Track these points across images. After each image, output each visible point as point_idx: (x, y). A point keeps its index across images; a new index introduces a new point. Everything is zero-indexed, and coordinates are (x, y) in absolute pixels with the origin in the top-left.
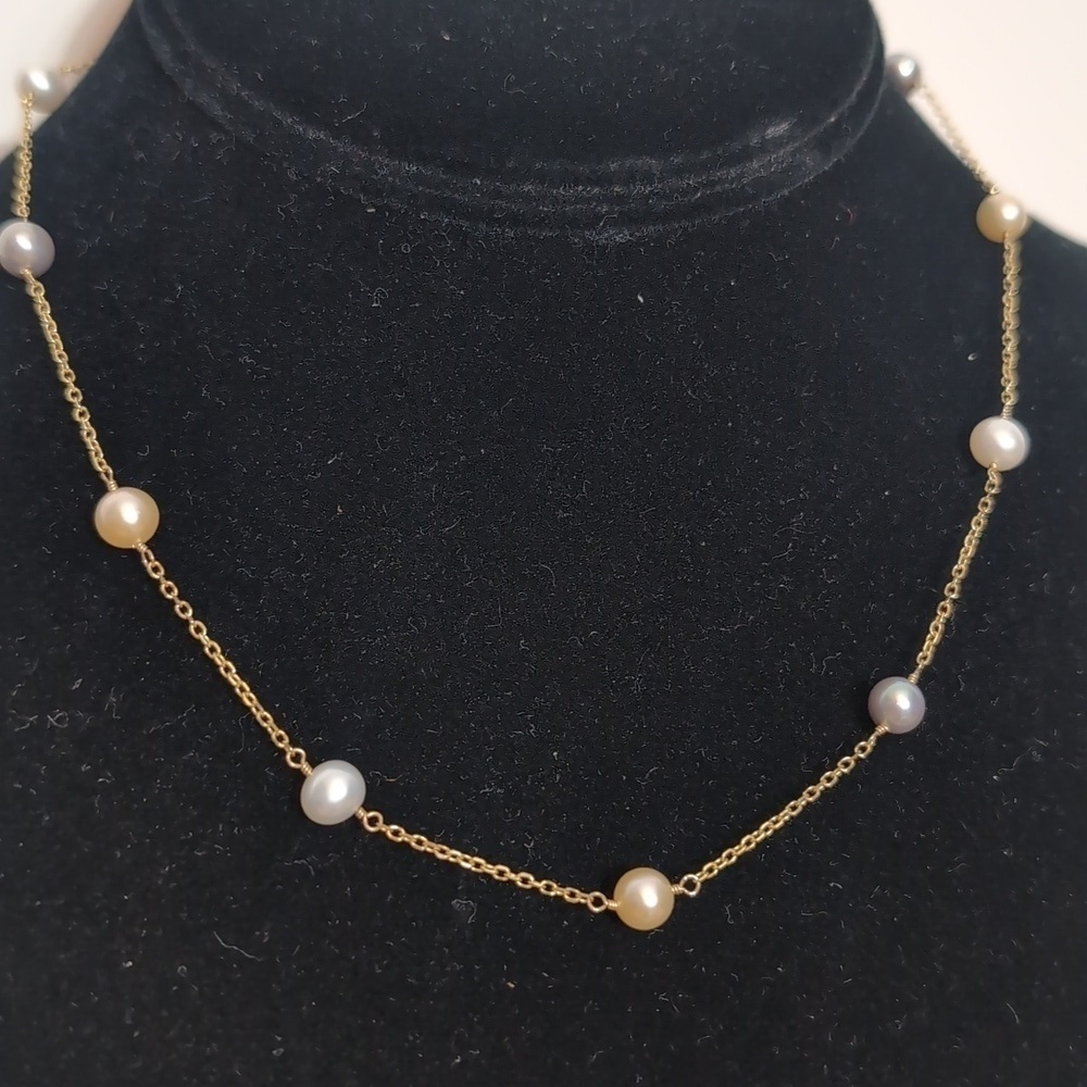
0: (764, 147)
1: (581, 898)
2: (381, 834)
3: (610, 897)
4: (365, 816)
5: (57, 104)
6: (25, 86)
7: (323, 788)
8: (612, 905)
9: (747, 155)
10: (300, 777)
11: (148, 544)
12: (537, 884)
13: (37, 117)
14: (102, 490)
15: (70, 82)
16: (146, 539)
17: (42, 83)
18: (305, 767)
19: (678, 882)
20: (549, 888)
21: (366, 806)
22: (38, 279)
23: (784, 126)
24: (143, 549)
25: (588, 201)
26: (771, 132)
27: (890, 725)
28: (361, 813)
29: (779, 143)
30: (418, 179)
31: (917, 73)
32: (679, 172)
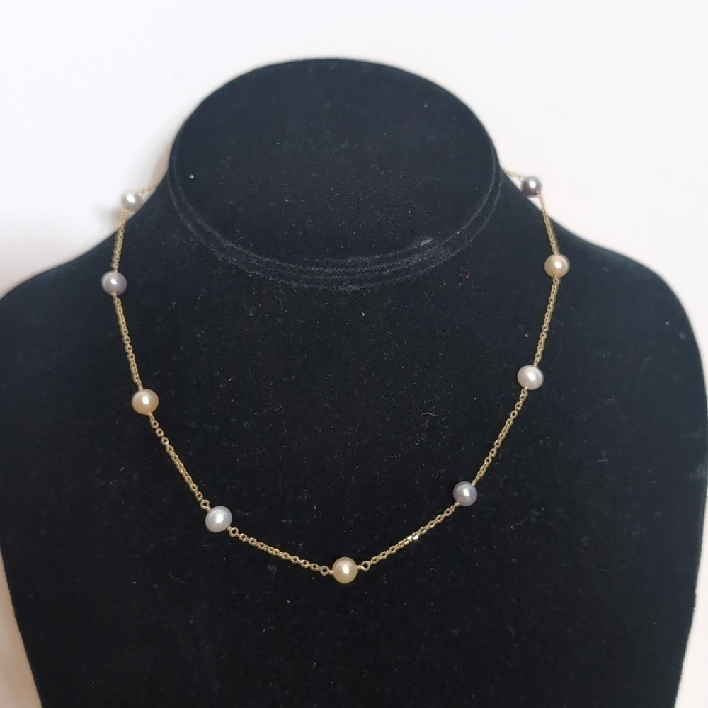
0: (420, 249)
1: (318, 568)
2: (237, 538)
3: (331, 568)
4: (231, 529)
5: (138, 208)
6: (124, 201)
7: (214, 517)
8: (331, 572)
9: (409, 254)
10: (206, 512)
11: (153, 413)
12: (300, 561)
13: (131, 213)
14: (137, 390)
15: (145, 197)
16: (153, 411)
17: (132, 200)
18: (208, 508)
19: (360, 564)
20: (305, 563)
21: (232, 525)
22: (118, 296)
23: (429, 241)
24: (151, 415)
25: (339, 275)
26: (424, 243)
27: (460, 502)
28: (229, 528)
29: (427, 247)
30: (268, 264)
31: (539, 186)
32: (379, 262)
